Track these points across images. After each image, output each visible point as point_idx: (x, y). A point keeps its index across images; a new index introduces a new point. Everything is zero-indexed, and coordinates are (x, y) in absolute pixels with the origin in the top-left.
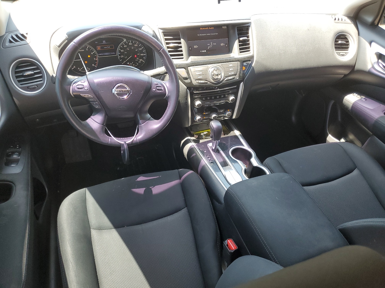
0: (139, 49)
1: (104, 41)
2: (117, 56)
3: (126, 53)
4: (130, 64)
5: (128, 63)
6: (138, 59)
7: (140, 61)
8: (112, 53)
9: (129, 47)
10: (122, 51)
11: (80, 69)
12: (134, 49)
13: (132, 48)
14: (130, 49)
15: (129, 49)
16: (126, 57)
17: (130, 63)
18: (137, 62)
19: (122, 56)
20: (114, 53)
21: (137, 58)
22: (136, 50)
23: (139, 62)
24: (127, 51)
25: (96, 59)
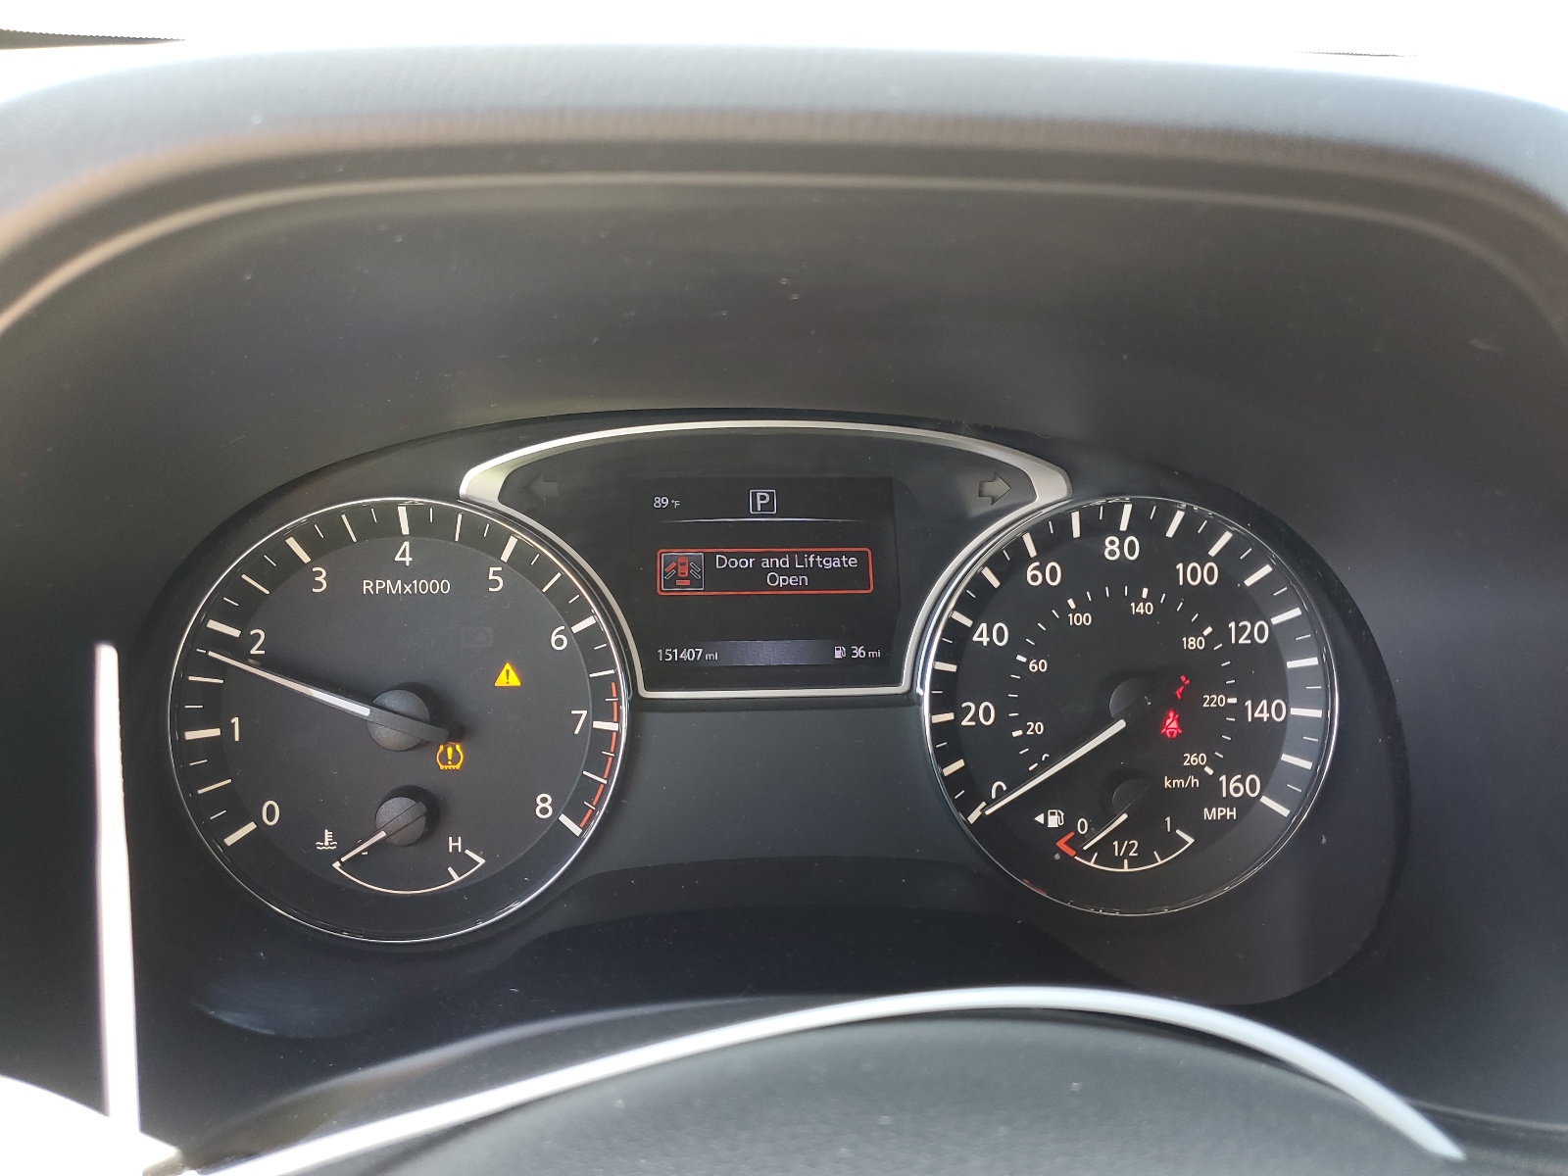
0: (1240, 631)
1: (761, 497)
2: (910, 700)
3: (1039, 666)
4: (1083, 825)
5: (1054, 822)
6: (1197, 771)
7: (1229, 802)
8: (838, 654)
9: (1098, 594)
10: (981, 636)
11: (336, 855)
12: (1169, 625)
13: (1140, 609)
14: (1114, 614)
15: (1084, 619)
16: (1037, 728)
17: (1069, 825)
18: (1186, 807)
19: (980, 713)
20: (859, 652)
21: (1192, 759)
22: (1192, 643)
23: (1211, 814)
24: (1059, 642)
25: (597, 725)
